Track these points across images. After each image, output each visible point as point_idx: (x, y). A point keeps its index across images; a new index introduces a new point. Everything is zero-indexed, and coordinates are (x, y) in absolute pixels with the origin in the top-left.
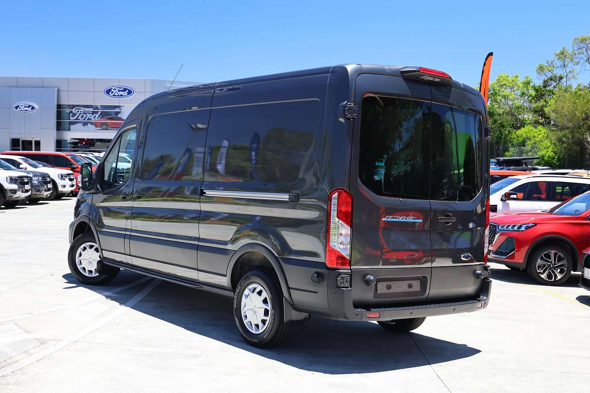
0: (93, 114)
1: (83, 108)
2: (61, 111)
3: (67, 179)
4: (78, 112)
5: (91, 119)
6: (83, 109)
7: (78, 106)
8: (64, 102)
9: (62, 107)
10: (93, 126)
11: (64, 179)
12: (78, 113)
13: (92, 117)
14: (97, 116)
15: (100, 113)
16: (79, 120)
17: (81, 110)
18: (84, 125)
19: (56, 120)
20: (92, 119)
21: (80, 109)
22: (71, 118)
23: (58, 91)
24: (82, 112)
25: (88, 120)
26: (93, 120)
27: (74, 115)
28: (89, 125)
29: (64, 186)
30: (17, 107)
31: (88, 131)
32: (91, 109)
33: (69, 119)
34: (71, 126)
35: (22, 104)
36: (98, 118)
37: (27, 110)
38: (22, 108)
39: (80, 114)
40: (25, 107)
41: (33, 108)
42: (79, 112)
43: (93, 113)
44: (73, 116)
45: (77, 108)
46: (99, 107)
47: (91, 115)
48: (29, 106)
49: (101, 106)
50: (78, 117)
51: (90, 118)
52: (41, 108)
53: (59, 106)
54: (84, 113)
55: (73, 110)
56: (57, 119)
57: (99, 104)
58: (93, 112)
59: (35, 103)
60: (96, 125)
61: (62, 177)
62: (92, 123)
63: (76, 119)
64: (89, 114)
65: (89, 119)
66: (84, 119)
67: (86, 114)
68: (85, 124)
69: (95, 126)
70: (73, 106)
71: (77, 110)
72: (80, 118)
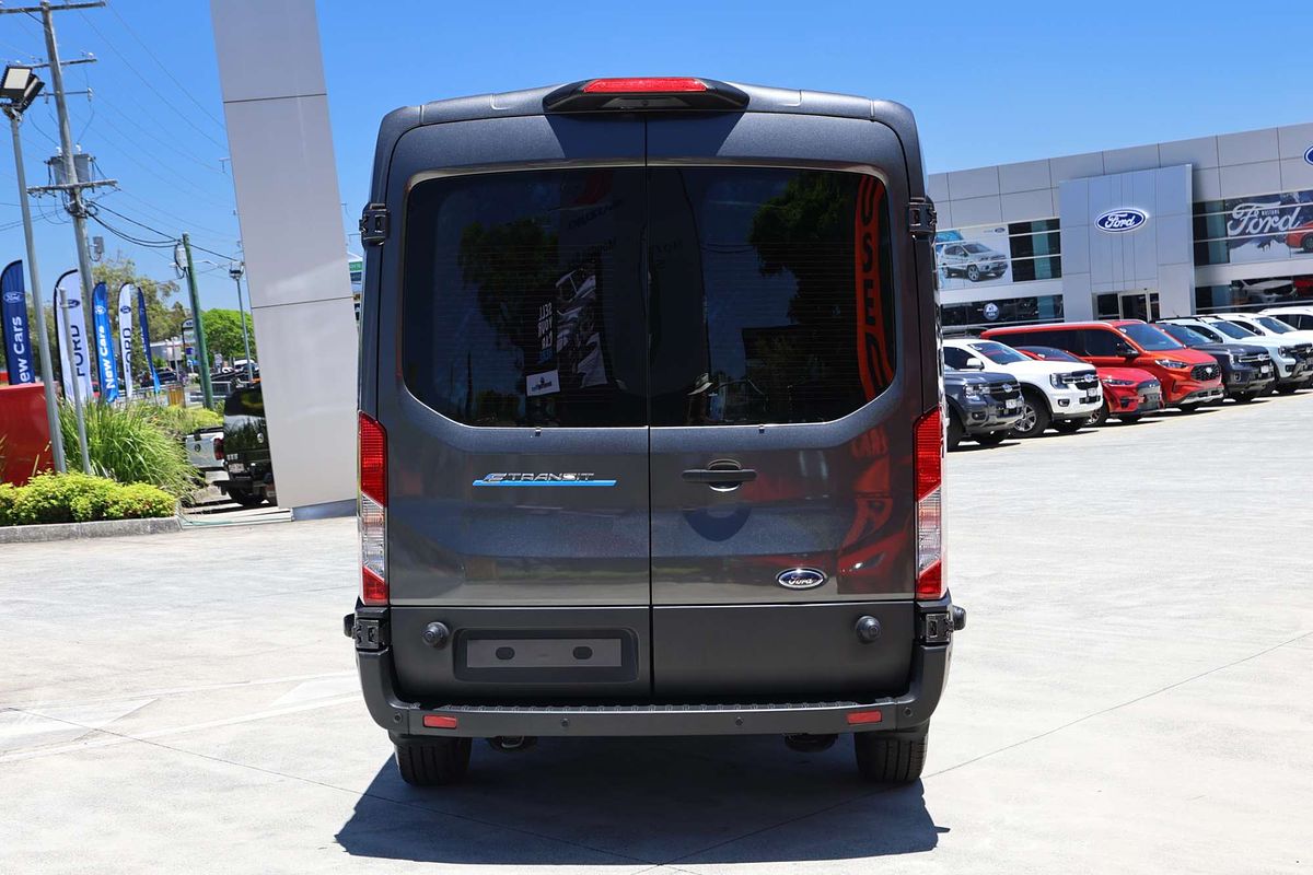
0: (1281, 217)
1: (1256, 205)
2: (1205, 217)
3: (1072, 386)
4: (1245, 214)
5: (1277, 230)
6: (1256, 207)
7: (1246, 200)
8: (1211, 194)
9: (1207, 208)
10: (1284, 245)
11: (1066, 386)
12: (1246, 218)
13: (1280, 225)
14: (1292, 219)
15: (1298, 210)
16: (1249, 233)
17: (1251, 210)
18: (1261, 246)
19: (1192, 242)
20: (1281, 228)
21: (1251, 207)
22: (1229, 232)
23: (1195, 171)
24: (1256, 215)
25: (1269, 232)
26: (1282, 232)
27: (1237, 222)
28: (1274, 243)
29: (1066, 403)
30: (1102, 222)
31: (1272, 259)
32: (1277, 205)
33: (1227, 235)
34: (1232, 251)
35: (1113, 213)
36: (1294, 223)
37: (1124, 226)
38: (1115, 221)
39: (1251, 219)
40: (1120, 218)
41: (1138, 219)
42: (1249, 215)
43: (1282, 213)
44: (1234, 227)
45: (1243, 205)
46: (1296, 197)
47: (1277, 218)
48: (1130, 216)
49: (1300, 193)
50: (1246, 227)
51: (1274, 226)
52: (1155, 217)
53: (1199, 208)
54: (1260, 215)
55: (1235, 213)
56: (1194, 239)
57: (1294, 190)
58: (1280, 210)
59: (1141, 208)
60: (1289, 241)
61: (1061, 381)
62: (1279, 239)
63: (1243, 233)
64: (1272, 217)
65: (1272, 229)
66: (1262, 232)
67: (1264, 217)
68: (1264, 243)
69: (1288, 244)
70: (1233, 203)
71: (1243, 211)
72: (1250, 228)
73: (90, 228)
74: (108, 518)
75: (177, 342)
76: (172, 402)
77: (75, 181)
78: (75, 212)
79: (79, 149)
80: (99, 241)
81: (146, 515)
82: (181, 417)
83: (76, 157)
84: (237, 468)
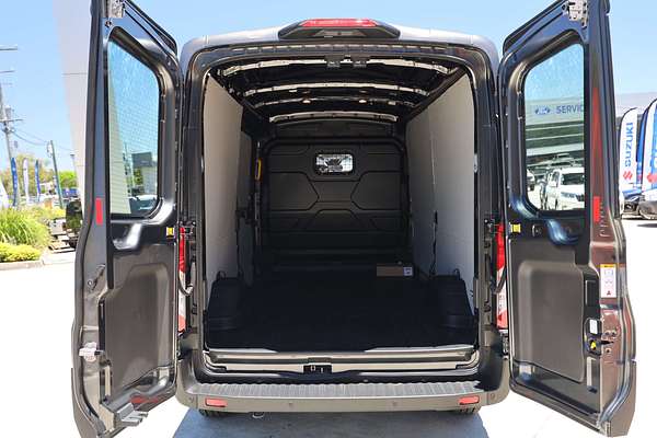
73: (12, 137)
74: (8, 261)
75: (51, 183)
76: (46, 206)
77: (5, 119)
78: (6, 131)
79: (8, 107)
80: (16, 143)
81: (26, 260)
82: (50, 212)
83: (7, 110)
84: (72, 235)
